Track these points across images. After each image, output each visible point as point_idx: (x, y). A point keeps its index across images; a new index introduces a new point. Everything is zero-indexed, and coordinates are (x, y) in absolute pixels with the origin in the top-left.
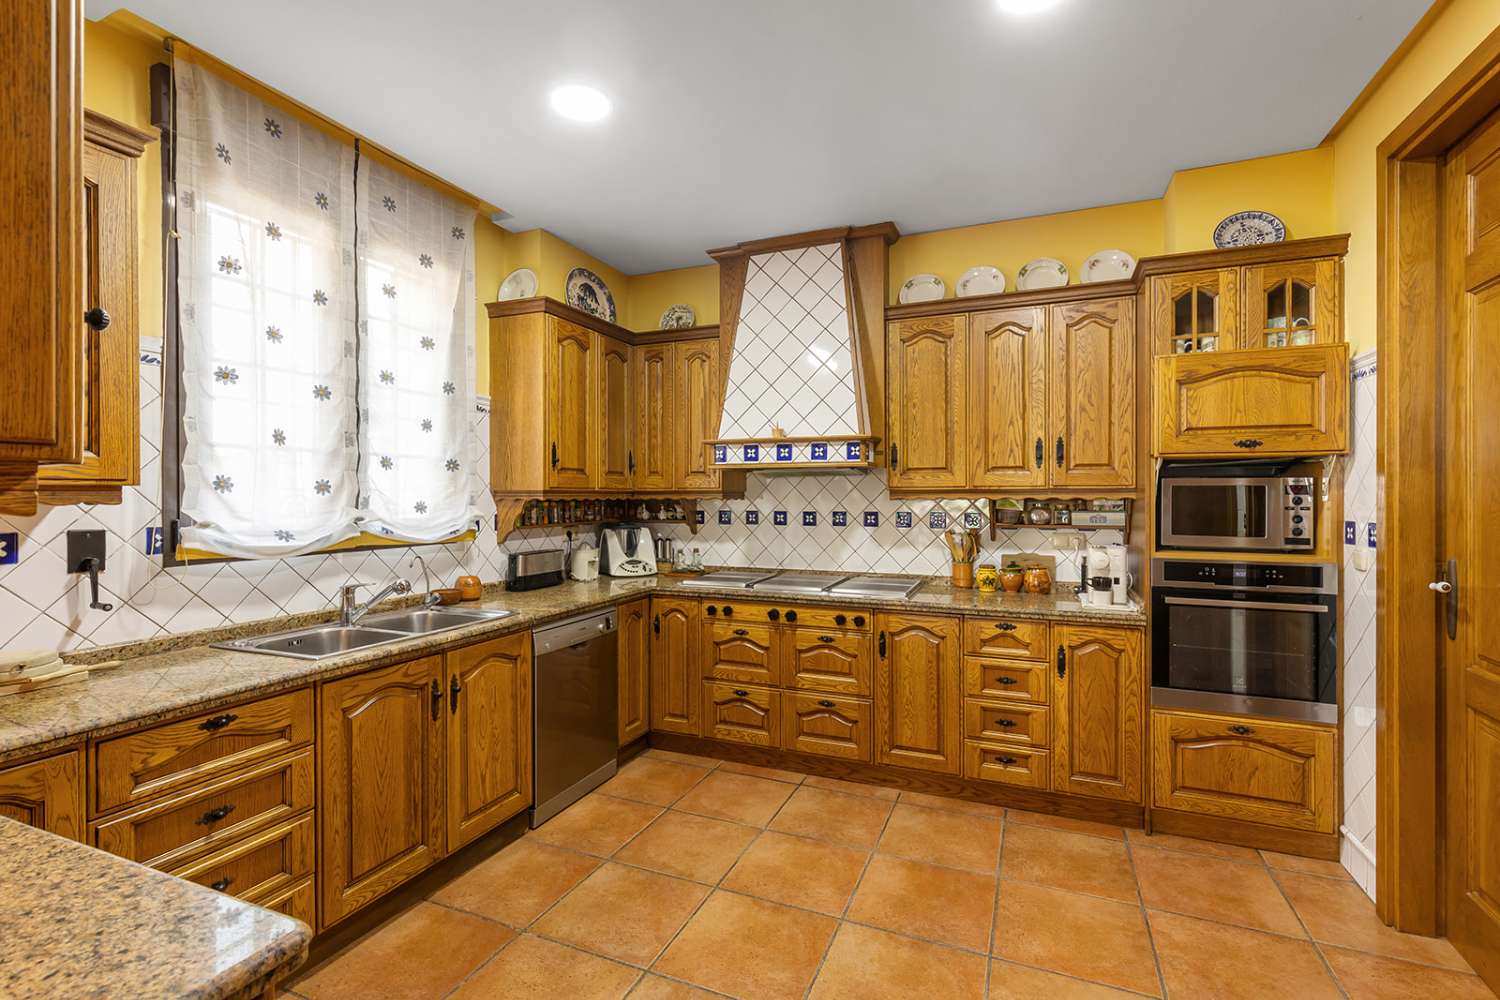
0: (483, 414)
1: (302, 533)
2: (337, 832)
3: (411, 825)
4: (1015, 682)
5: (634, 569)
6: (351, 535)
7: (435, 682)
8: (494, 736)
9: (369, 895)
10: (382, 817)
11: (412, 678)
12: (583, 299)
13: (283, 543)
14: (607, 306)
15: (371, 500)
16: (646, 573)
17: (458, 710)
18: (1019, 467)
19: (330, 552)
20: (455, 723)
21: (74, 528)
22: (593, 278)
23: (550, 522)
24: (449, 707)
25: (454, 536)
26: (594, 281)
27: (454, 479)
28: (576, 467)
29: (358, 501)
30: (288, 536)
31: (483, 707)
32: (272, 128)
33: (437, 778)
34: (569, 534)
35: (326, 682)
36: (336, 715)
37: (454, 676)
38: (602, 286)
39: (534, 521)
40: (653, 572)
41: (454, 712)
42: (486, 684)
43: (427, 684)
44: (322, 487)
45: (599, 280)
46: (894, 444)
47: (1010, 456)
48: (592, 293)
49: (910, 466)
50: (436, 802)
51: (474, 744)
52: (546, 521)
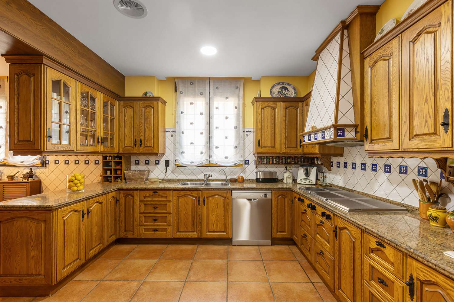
0: (251, 133)
1: (195, 162)
2: (175, 220)
3: (192, 226)
4: (387, 286)
5: (305, 182)
6: (207, 163)
7: (199, 197)
8: (217, 215)
9: (182, 236)
10: (185, 221)
11: (194, 194)
12: (280, 92)
13: (191, 164)
14: (293, 91)
15: (212, 156)
16: (309, 184)
17: (205, 205)
18: (432, 134)
19: (207, 167)
20: (205, 208)
21: (166, 160)
22: (285, 84)
23: (273, 163)
24: (203, 204)
25: (235, 165)
26: (285, 85)
27: (236, 151)
28: (270, 146)
29: (210, 156)
30: (193, 162)
31: (213, 207)
32: (192, 83)
33: (199, 219)
34: (286, 167)
35: (174, 190)
36: (176, 197)
37: (204, 197)
38: (289, 85)
39: (265, 162)
40: (312, 184)
41: (204, 205)
42: (214, 201)
43: (197, 197)
44: (202, 153)
45: (288, 83)
46: (367, 127)
47: (425, 126)
48: (286, 89)
49: (373, 139)
50: (199, 224)
51: (210, 215)
52: (271, 163)
